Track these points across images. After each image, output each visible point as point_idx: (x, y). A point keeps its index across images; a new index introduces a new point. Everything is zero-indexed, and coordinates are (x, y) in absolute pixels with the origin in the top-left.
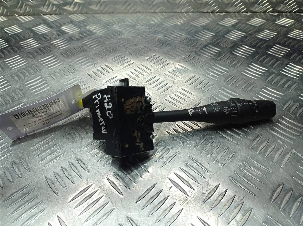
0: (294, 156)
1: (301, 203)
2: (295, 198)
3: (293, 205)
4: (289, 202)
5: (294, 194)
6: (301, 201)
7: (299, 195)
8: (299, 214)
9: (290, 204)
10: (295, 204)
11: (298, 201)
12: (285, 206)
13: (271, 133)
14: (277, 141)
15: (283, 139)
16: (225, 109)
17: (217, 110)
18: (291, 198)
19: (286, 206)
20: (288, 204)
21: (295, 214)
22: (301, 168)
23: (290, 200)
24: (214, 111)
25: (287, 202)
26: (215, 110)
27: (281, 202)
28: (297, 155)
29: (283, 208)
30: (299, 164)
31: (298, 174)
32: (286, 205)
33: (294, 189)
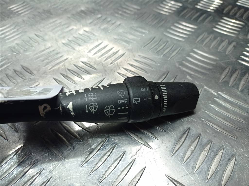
0: (205, 93)
1: (210, 152)
2: (203, 146)
3: (199, 156)
4: (194, 152)
5: (201, 141)
6: (209, 150)
7: (208, 141)
8: (206, 167)
9: (195, 155)
10: (202, 155)
11: (206, 149)
12: (188, 158)
13: (180, 69)
14: (186, 77)
15: (193, 75)
16: (108, 108)
17: (92, 111)
18: (197, 146)
19: (190, 158)
20: (193, 154)
21: (200, 167)
22: (212, 107)
23: (196, 149)
24: (87, 111)
25: (192, 153)
26: (88, 109)
27: (185, 154)
28: (209, 92)
29: (185, 162)
30: (210, 102)
31: (207, 114)
32: (190, 156)
33: (201, 134)
